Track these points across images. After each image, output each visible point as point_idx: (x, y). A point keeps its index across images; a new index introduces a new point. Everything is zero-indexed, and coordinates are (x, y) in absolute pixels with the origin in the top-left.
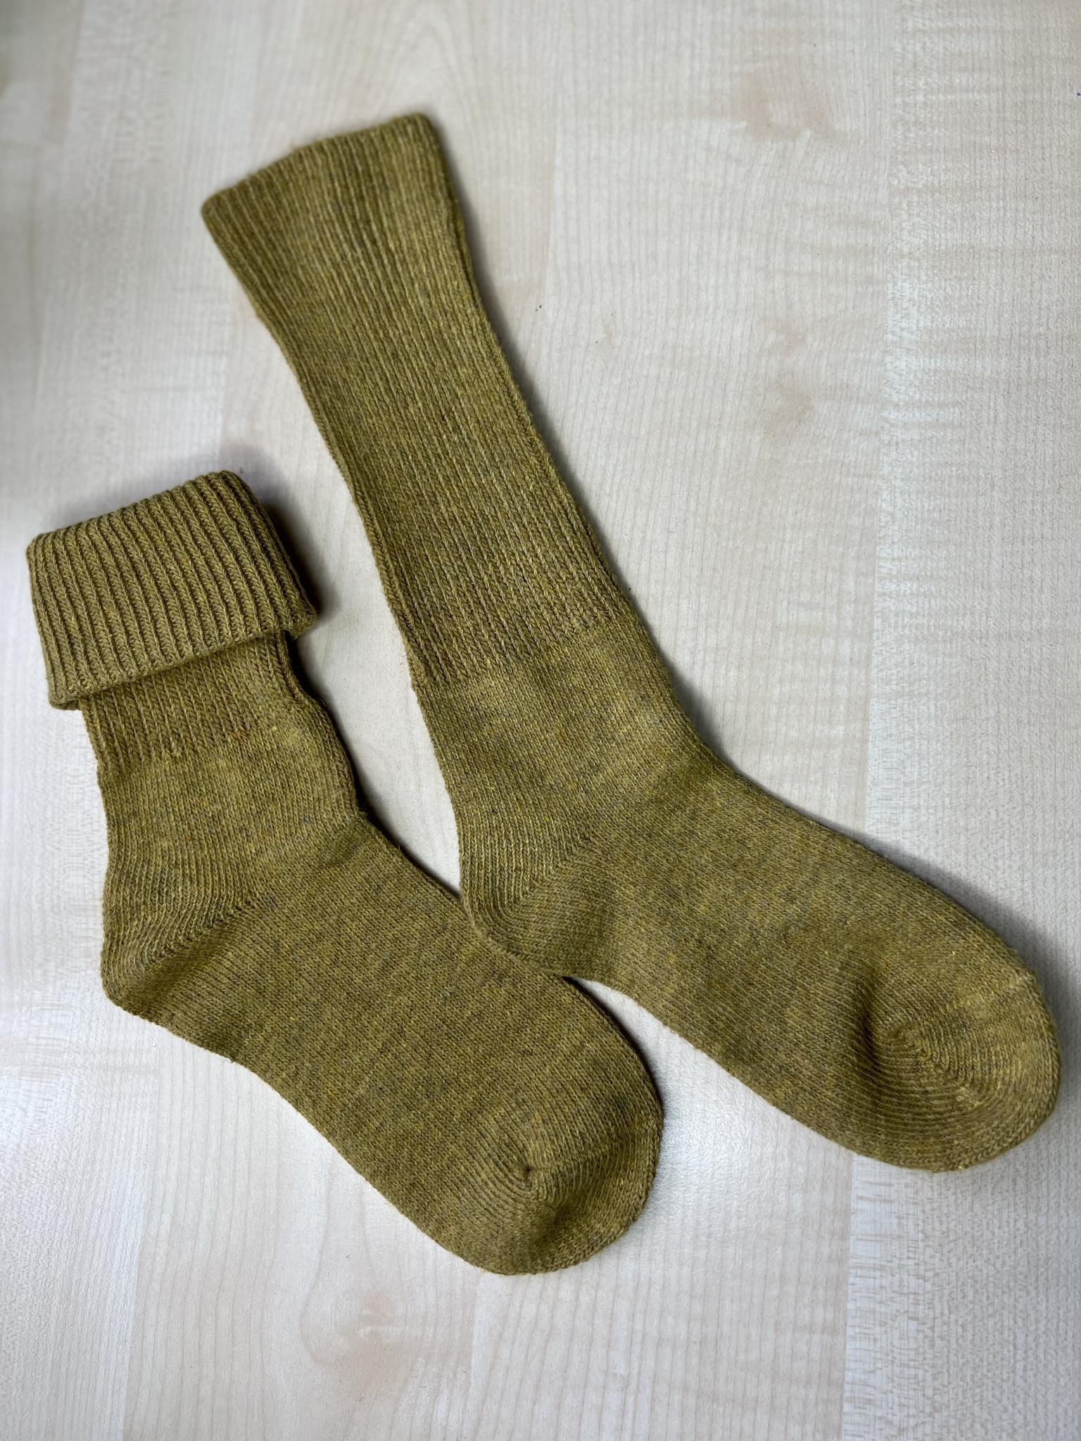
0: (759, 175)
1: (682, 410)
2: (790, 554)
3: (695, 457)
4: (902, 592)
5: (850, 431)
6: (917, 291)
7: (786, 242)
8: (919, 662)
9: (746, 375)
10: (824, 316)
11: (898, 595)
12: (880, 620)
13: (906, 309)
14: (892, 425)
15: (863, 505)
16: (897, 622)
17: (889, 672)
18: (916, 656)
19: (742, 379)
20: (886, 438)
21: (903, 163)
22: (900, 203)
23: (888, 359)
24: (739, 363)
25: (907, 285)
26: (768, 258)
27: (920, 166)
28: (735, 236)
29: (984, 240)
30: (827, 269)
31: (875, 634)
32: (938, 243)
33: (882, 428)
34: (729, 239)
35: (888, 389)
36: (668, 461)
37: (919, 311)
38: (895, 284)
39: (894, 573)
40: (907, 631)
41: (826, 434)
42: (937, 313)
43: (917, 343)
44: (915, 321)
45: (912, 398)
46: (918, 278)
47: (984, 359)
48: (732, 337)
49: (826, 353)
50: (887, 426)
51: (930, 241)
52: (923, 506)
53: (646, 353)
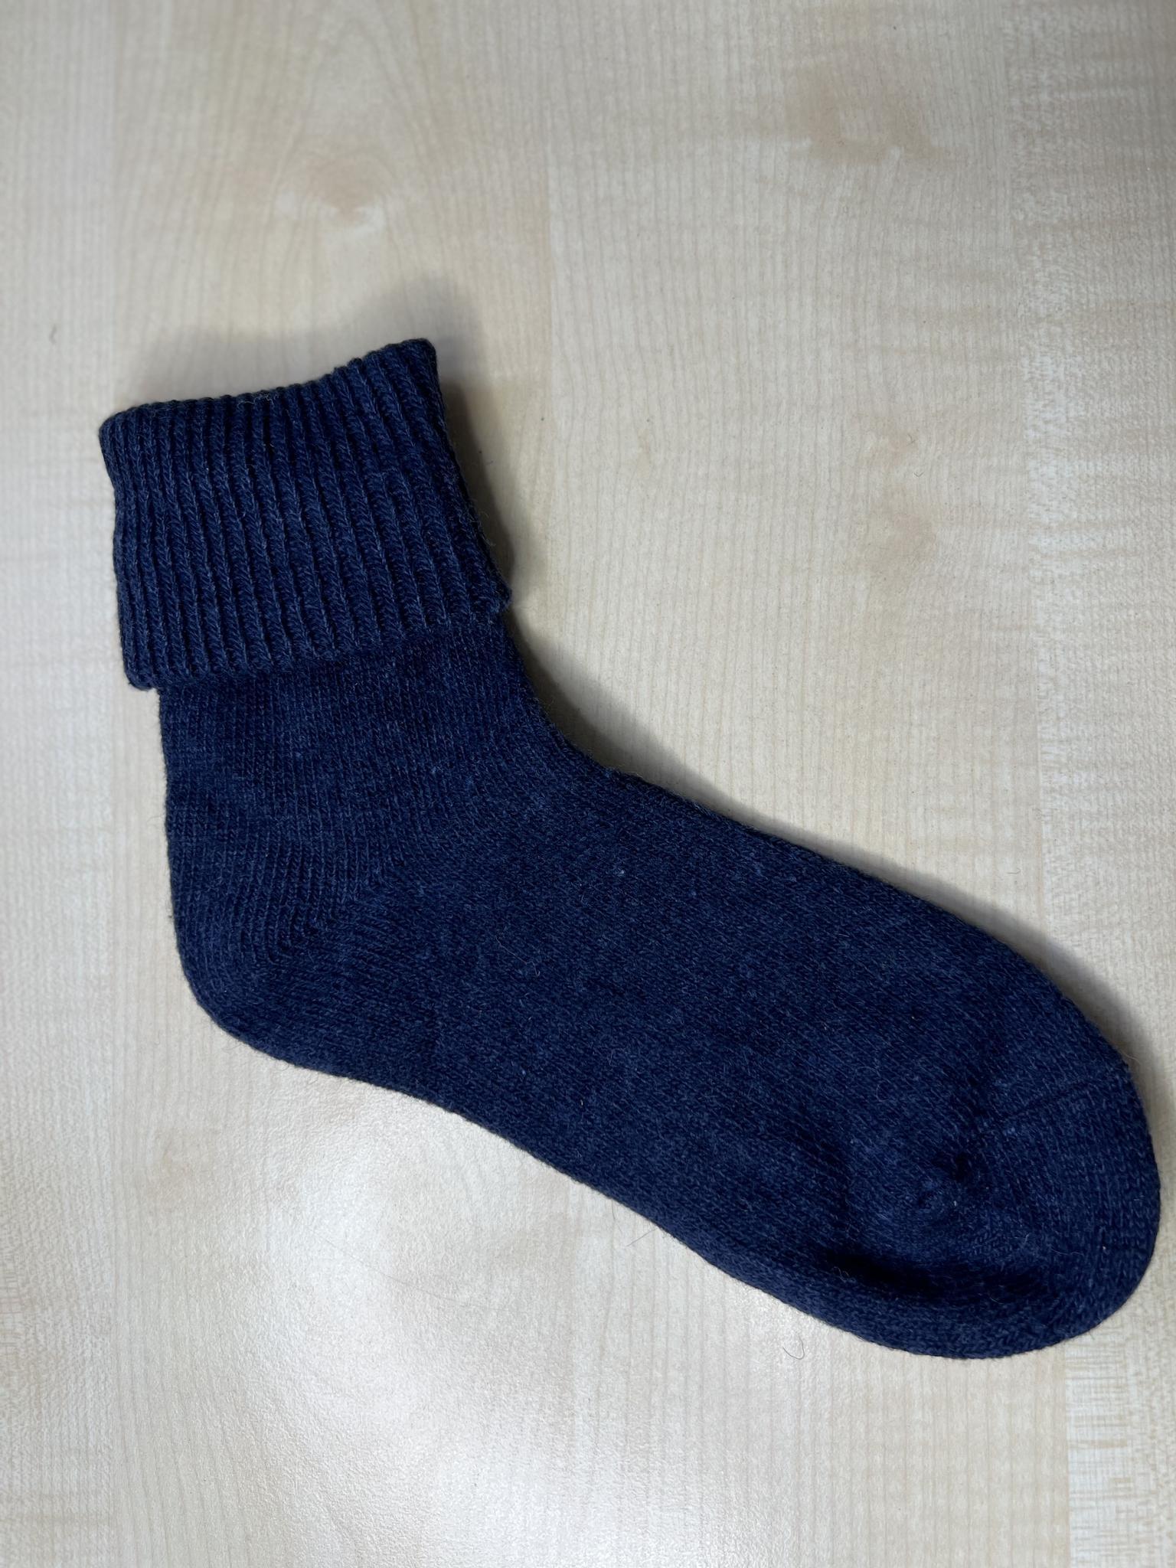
0: (835, 214)
1: (757, 551)
2: (921, 744)
3: (779, 615)
4: (1076, 785)
5: (988, 566)
6: (1062, 369)
7: (880, 307)
8: (1106, 880)
9: (839, 496)
10: (940, 408)
11: (1071, 790)
12: (1049, 826)
13: (1050, 393)
14: (1045, 556)
15: (1014, 670)
16: (1073, 828)
17: (1067, 897)
18: (1102, 873)
19: (834, 503)
20: (1038, 574)
21: (1029, 189)
22: (1030, 246)
23: (1032, 464)
24: (829, 481)
25: (1048, 360)
26: (856, 330)
27: (1053, 193)
28: (808, 300)
29: (1147, 293)
30: (938, 342)
31: (1045, 845)
32: (1084, 301)
33: (1031, 560)
34: (801, 305)
35: (1034, 506)
36: (743, 622)
37: (1067, 396)
38: (1032, 359)
39: (1064, 760)
40: (1087, 840)
41: (956, 574)
42: (1093, 398)
43: (1068, 439)
44: (1062, 410)
45: (1068, 517)
46: (1063, 349)
47: (1159, 457)
48: (816, 445)
49: (947, 461)
50: (1037, 557)
51: (1075, 297)
52: (1094, 666)
53: (700, 473)
